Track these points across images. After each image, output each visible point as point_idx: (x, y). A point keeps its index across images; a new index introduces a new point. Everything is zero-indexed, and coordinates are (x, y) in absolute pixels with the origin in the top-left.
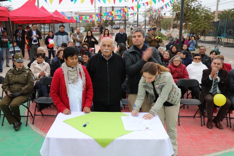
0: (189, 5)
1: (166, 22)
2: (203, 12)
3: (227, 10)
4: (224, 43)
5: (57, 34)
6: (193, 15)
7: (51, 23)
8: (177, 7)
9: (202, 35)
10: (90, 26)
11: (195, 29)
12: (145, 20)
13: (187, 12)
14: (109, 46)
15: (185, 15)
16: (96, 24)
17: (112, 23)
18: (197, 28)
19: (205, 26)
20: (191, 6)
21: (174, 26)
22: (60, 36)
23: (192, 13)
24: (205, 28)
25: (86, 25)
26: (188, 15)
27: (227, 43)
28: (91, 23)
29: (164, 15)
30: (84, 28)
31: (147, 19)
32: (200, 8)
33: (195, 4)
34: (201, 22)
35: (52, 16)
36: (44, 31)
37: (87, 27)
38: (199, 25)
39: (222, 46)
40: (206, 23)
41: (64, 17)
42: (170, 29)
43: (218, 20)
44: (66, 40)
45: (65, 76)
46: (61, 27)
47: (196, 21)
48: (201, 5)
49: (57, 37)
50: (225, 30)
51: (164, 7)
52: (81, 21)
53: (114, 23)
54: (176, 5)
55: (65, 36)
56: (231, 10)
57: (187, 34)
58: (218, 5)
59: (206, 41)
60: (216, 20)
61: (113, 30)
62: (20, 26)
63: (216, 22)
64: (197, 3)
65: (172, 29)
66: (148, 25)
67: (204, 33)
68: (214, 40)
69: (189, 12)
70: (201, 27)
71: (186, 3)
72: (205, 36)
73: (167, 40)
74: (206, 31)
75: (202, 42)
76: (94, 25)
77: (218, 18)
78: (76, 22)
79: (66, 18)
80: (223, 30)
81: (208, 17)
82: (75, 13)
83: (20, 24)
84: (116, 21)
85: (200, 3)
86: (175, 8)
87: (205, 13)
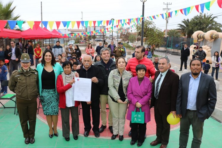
0: (148, 27)
1: (132, 38)
2: (156, 31)
3: (173, 30)
4: (172, 52)
5: (54, 48)
6: (150, 33)
7: (51, 38)
8: (140, 28)
9: (156, 47)
10: (78, 40)
11: (152, 43)
12: (118, 36)
13: (146, 31)
14: (88, 61)
15: (145, 33)
16: (83, 37)
17: (94, 37)
18: (153, 42)
19: (159, 41)
20: (149, 27)
21: (138, 39)
22: (57, 49)
23: (150, 32)
24: (159, 42)
25: (76, 39)
26: (147, 33)
27: (174, 52)
28: (79, 37)
29: (131, 32)
30: (74, 41)
31: (119, 35)
32: (155, 29)
33: (151, 26)
34: (156, 38)
35: (51, 34)
36: (46, 44)
37: (76, 40)
38: (155, 41)
39: (170, 55)
40: (159, 39)
41: (60, 35)
42: (135, 41)
43: (167, 36)
44: (61, 52)
45: (63, 80)
46: (58, 42)
47: (152, 38)
48: (155, 27)
49: (55, 50)
50: (172, 43)
51: (130, 28)
52: (72, 37)
53: (96, 38)
54: (139, 26)
55: (60, 49)
56: (175, 30)
57: (147, 45)
58: (167, 26)
59: (160, 50)
60: (166, 36)
61: (95, 42)
62: (29, 41)
63: (166, 38)
64: (152, 25)
65: (137, 42)
66: (120, 38)
67: (157, 46)
68: (165, 50)
69: (147, 32)
70: (156, 41)
71: (145, 25)
72: (159, 47)
73: (133, 50)
74: (160, 45)
75: (157, 51)
76: (81, 39)
77: (167, 34)
78: (69, 37)
79: (61, 35)
80: (171, 44)
81: (160, 35)
82: (68, 30)
83: (29, 40)
84: (97, 36)
85: (155, 25)
86: (138, 28)
87: (158, 32)
